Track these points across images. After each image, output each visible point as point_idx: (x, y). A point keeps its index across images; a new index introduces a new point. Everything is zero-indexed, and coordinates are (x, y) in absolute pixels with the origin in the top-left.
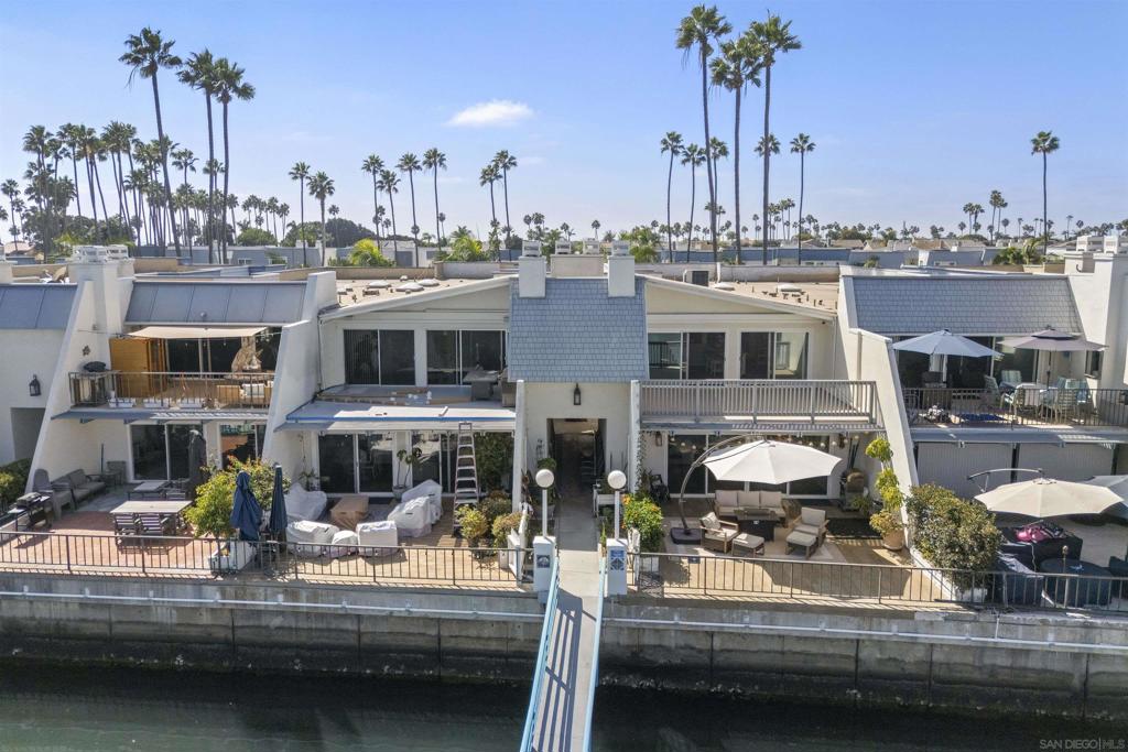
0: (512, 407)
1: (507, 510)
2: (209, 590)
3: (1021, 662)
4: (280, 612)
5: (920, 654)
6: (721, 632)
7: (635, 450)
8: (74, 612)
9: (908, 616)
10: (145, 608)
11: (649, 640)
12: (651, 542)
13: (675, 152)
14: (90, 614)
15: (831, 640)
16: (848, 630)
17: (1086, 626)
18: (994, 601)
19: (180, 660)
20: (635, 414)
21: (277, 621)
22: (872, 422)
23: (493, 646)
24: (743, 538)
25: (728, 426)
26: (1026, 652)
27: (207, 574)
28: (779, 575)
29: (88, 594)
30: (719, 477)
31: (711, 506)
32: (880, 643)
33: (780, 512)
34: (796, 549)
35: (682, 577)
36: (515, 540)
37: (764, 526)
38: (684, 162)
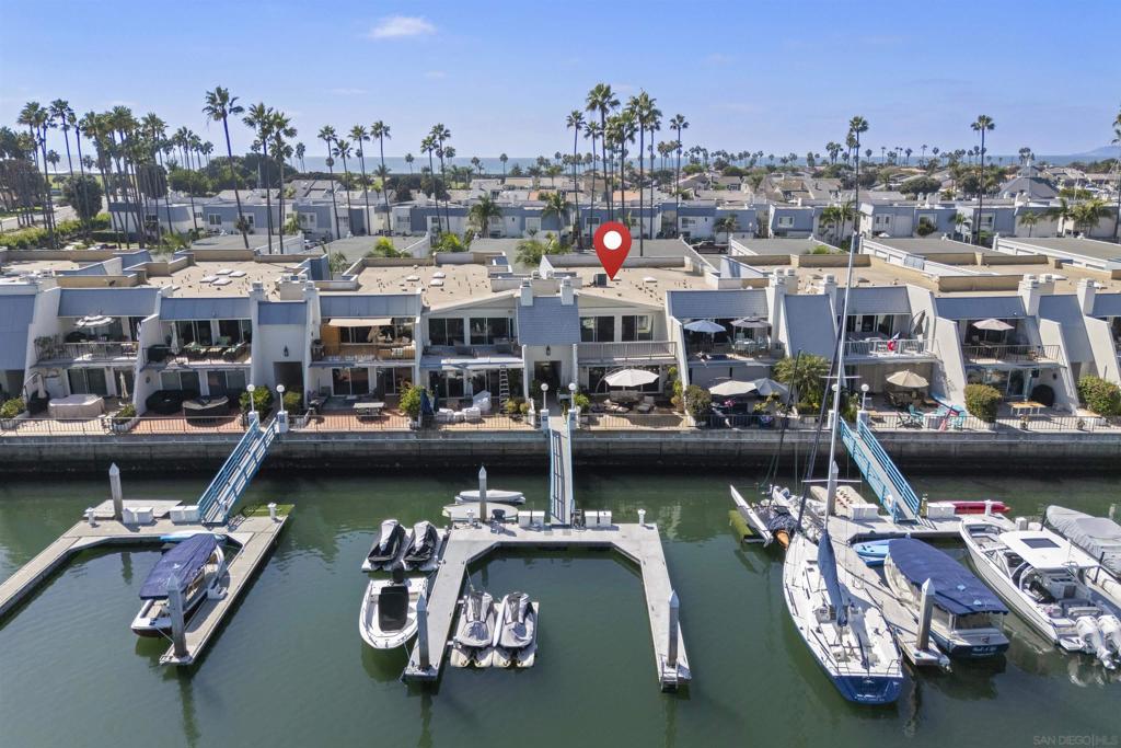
0: (520, 356)
1: (524, 401)
2: (411, 435)
3: (718, 447)
4: (439, 443)
5: (683, 446)
6: (612, 442)
7: (576, 374)
8: (352, 447)
9: (678, 432)
10: (383, 444)
11: (585, 447)
12: (585, 410)
13: (578, 127)
14: (359, 448)
15: (651, 443)
16: (658, 439)
17: (738, 432)
18: (708, 426)
19: (398, 465)
20: (575, 359)
21: (438, 447)
22: (675, 359)
23: (525, 452)
24: (620, 409)
25: (615, 363)
26: (719, 443)
27: (408, 429)
28: (633, 421)
29: (360, 439)
30: (611, 384)
31: (608, 397)
32: (669, 443)
33: (636, 399)
34: (641, 412)
35: (597, 423)
36: (532, 411)
37: (630, 404)
38: (587, 136)
